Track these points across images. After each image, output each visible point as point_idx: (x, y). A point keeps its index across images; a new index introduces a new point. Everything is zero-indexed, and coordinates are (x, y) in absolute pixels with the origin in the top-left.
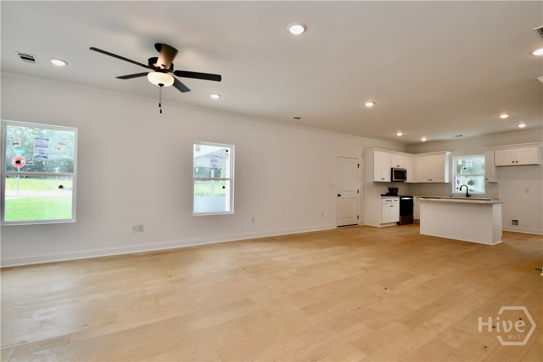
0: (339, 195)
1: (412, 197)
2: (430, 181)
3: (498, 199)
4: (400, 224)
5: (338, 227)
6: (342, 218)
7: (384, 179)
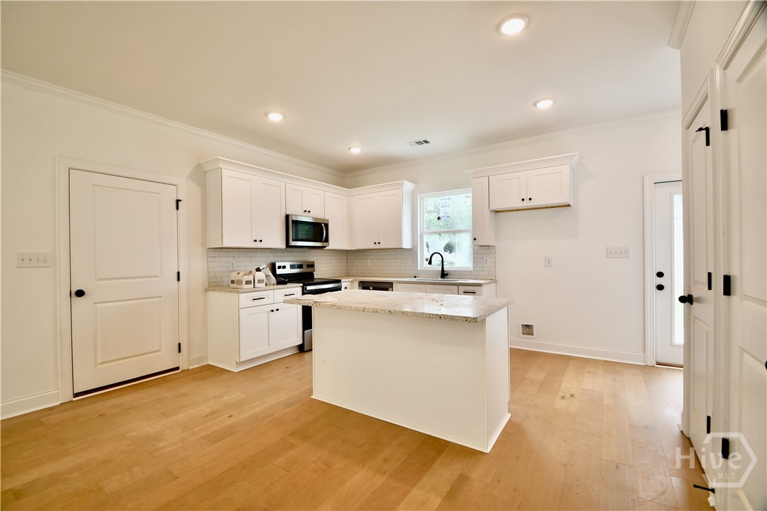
0: (80, 293)
1: (339, 281)
2: (377, 246)
3: (495, 281)
4: (306, 350)
5: (76, 395)
6: (101, 363)
7: (261, 241)
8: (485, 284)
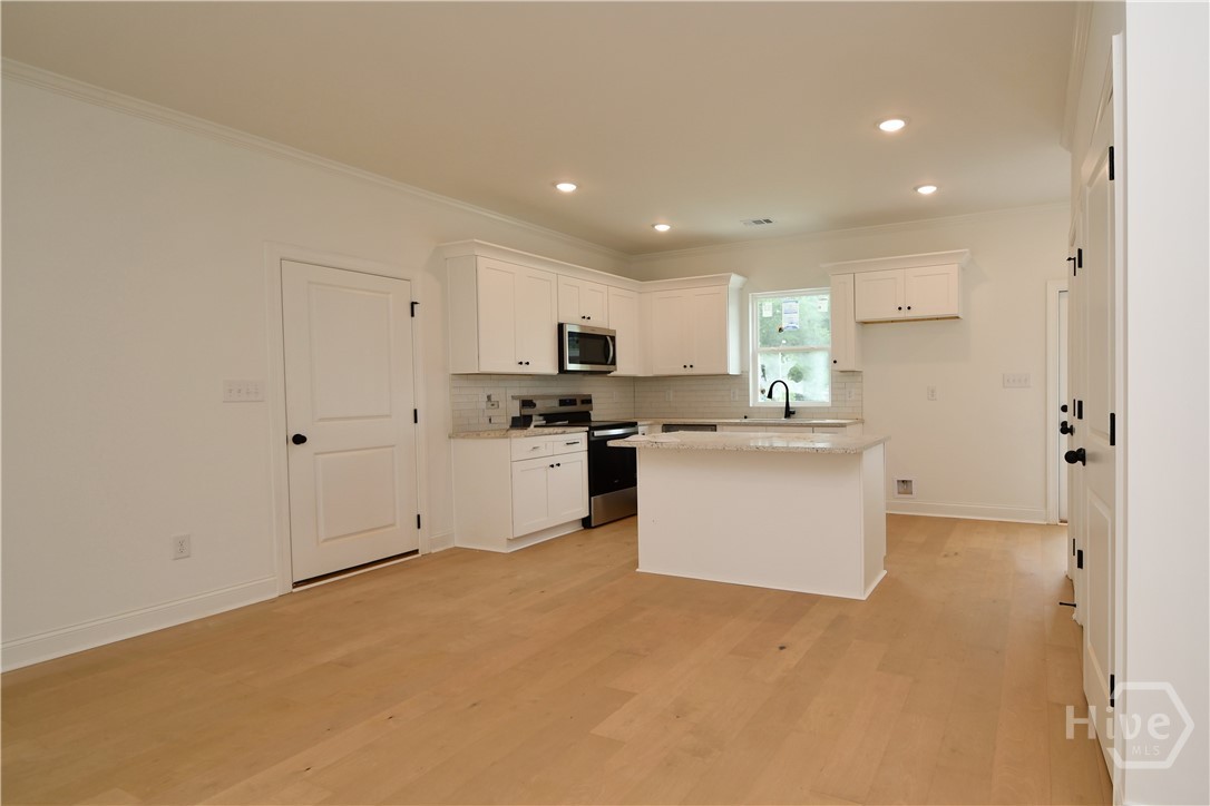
0: (299, 439)
1: (634, 424)
2: (689, 371)
3: (862, 422)
4: (593, 525)
5: (296, 584)
6: (325, 540)
7: (528, 363)
8: (850, 424)
